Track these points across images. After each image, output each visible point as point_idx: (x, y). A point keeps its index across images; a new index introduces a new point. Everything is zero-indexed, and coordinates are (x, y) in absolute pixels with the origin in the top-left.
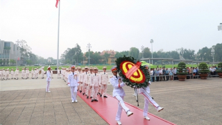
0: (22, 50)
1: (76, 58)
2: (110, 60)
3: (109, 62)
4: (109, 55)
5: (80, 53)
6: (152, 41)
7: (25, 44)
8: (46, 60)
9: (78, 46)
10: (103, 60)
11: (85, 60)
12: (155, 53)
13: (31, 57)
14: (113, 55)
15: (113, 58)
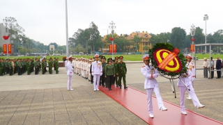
0: (12, 32)
1: (91, 44)
2: (142, 46)
3: (141, 50)
4: (141, 38)
5: (98, 36)
6: (206, 18)
7: (15, 24)
8: (48, 48)
9: (94, 25)
10: (132, 47)
11: (105, 46)
12: (210, 35)
13: (25, 42)
14: (147, 39)
15: (147, 43)
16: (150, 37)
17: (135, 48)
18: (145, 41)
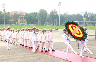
2: (19, 20)
3: (19, 22)
4: (19, 15)
10: (13, 20)
14: (23, 16)
15: (22, 18)
16: (25, 14)
17: (15, 21)
18: (21, 17)
